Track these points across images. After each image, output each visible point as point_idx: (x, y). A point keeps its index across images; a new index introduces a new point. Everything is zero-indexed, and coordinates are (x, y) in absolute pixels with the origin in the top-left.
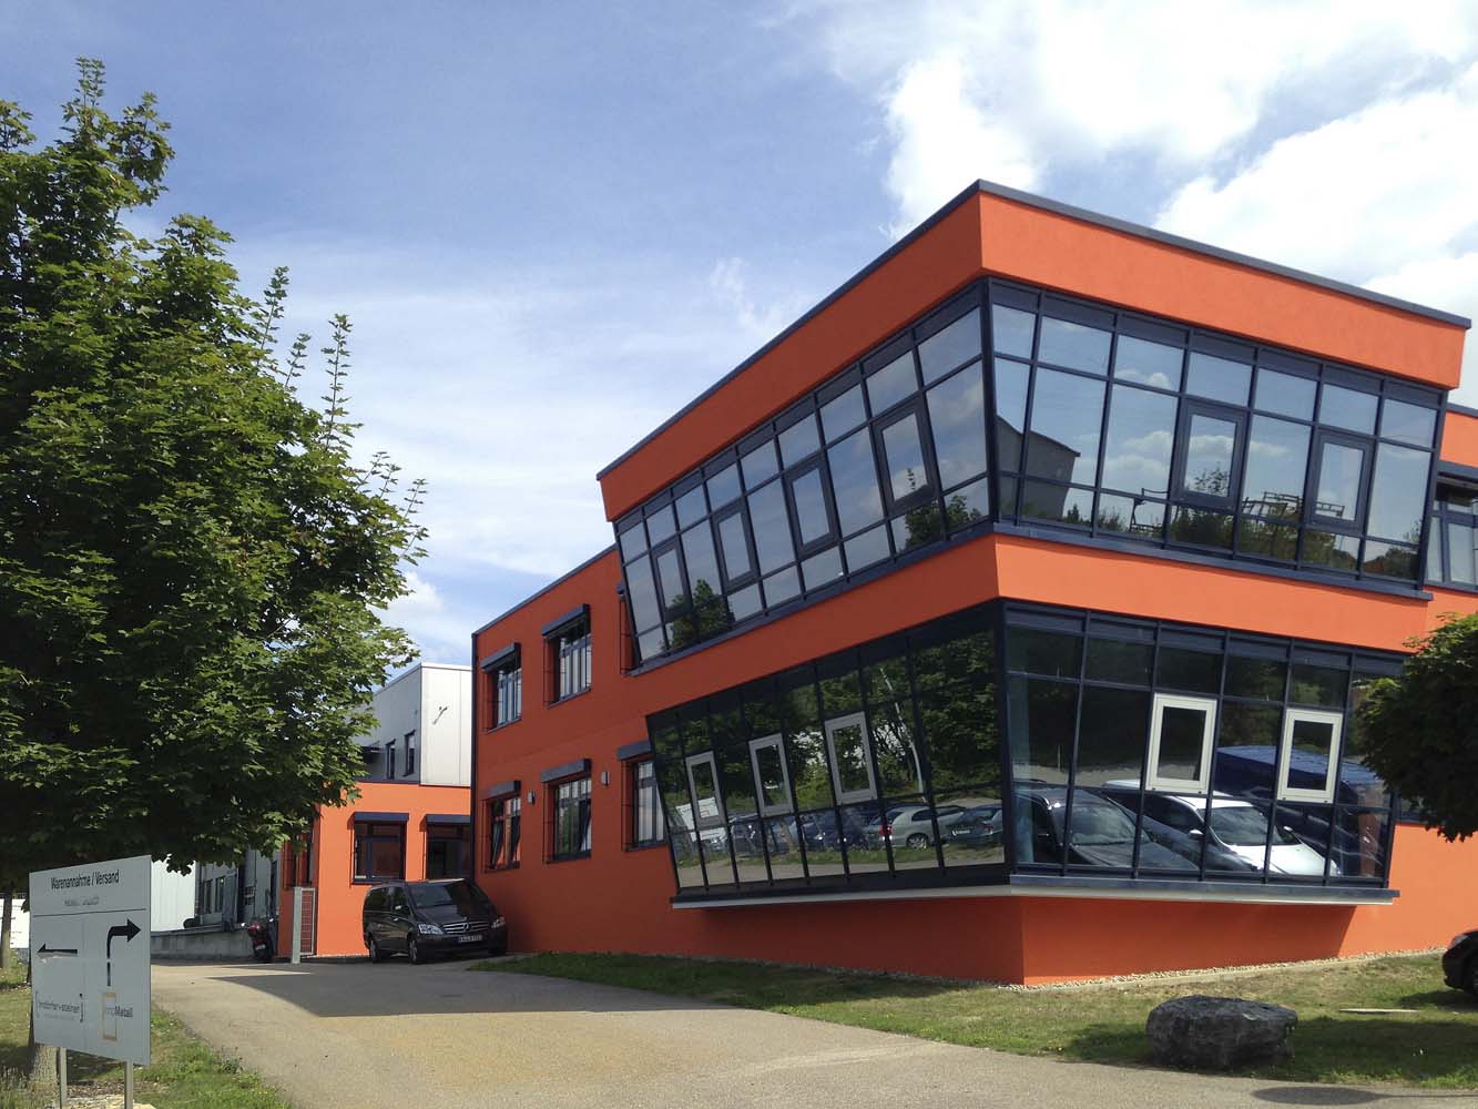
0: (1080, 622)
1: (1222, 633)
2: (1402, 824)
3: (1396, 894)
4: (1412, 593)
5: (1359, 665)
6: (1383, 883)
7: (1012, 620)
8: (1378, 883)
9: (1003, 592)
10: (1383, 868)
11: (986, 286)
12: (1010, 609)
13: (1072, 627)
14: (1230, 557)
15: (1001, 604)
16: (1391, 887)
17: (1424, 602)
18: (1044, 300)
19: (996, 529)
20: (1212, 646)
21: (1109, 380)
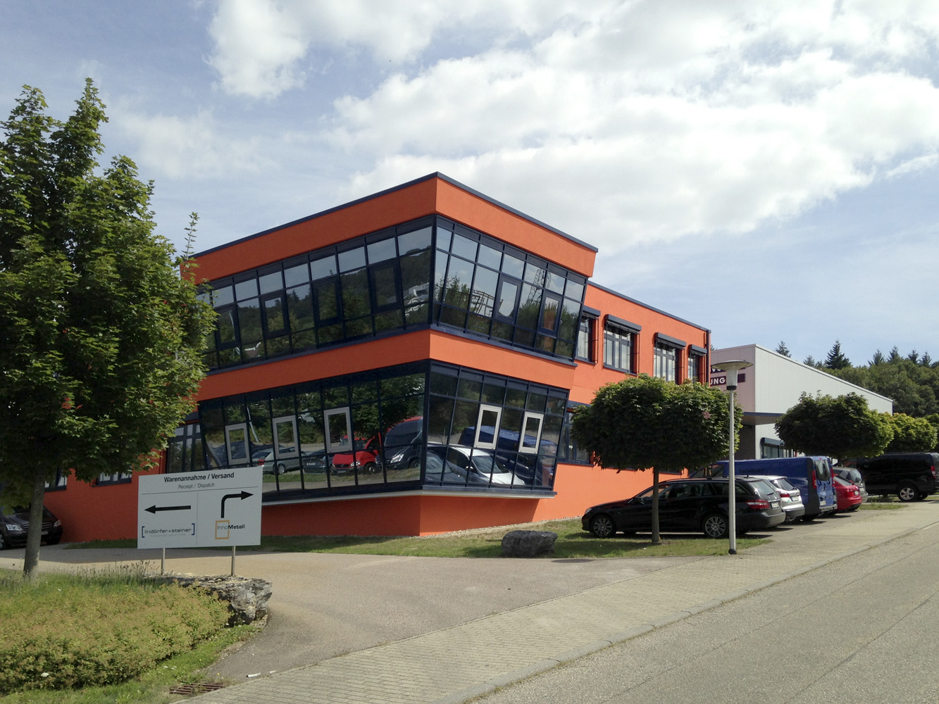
0: (457, 371)
1: (506, 378)
2: (560, 464)
3: (556, 493)
4: (570, 363)
5: (552, 394)
6: (551, 489)
7: (434, 369)
8: (549, 489)
9: (432, 356)
10: (552, 482)
11: (435, 218)
12: (433, 364)
13: (454, 373)
14: (511, 345)
15: (429, 362)
16: (554, 491)
17: (574, 367)
18: (456, 226)
19: (432, 328)
20: (501, 384)
21: (476, 264)
